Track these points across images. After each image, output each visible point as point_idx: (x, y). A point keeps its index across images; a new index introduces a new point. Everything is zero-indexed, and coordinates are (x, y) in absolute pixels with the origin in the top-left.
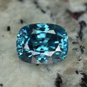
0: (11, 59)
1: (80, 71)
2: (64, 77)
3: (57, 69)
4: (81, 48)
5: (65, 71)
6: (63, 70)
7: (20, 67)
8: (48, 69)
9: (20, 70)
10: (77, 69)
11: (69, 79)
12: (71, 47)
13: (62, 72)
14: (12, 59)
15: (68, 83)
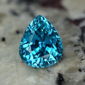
0: (7, 65)
1: (83, 69)
2: (66, 76)
3: (58, 70)
4: (84, 49)
5: (67, 71)
6: (64, 70)
7: (17, 71)
8: (48, 70)
9: (17, 74)
10: (79, 67)
11: (71, 77)
12: (72, 50)
13: (64, 71)
14: (9, 65)
15: (70, 81)
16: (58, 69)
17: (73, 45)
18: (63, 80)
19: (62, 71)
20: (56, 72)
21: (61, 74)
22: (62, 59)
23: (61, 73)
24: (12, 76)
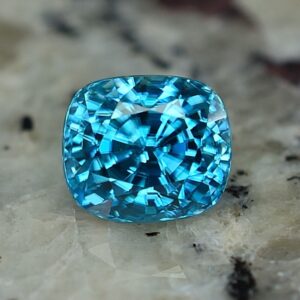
16: (230, 240)
17: (282, 158)
18: (252, 283)
19: (247, 252)
20: (225, 253)
21: (243, 260)
22: (245, 207)
23: (243, 256)
24: (64, 263)
